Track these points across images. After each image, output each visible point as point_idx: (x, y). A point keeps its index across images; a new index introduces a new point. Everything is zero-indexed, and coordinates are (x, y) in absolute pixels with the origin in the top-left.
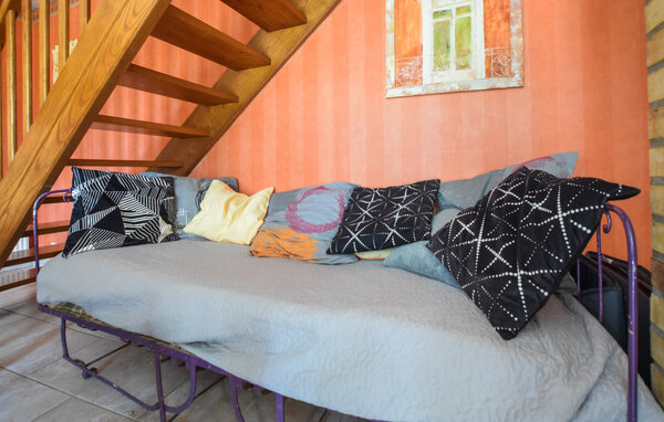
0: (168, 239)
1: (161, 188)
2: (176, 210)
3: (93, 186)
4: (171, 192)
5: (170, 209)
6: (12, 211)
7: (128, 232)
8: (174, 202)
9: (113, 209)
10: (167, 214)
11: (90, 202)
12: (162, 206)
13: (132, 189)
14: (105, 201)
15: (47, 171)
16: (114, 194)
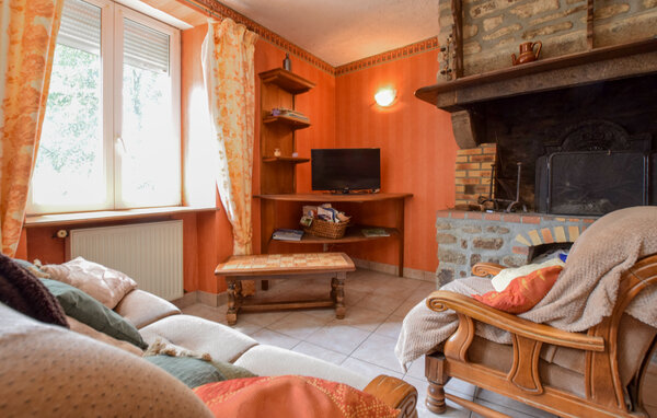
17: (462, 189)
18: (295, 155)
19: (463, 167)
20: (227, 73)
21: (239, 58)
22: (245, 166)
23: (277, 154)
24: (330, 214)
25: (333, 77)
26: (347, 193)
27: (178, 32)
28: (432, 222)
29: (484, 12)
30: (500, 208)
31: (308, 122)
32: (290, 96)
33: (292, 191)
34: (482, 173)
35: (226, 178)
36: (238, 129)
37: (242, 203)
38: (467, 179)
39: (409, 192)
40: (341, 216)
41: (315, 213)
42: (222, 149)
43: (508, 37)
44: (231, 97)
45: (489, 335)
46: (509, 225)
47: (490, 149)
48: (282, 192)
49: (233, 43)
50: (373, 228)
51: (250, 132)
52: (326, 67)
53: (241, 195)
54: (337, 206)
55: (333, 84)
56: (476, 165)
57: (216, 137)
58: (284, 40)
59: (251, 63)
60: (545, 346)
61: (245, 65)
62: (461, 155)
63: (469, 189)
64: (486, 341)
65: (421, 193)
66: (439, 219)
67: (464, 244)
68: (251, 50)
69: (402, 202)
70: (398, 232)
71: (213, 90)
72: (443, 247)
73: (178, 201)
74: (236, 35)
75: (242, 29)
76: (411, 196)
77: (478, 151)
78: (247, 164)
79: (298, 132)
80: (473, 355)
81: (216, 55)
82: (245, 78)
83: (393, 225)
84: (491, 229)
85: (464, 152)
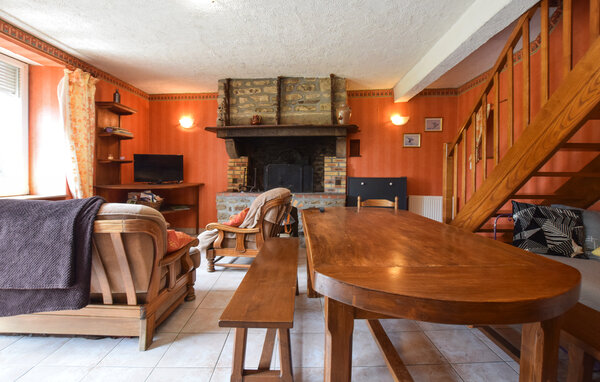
0: (579, 256)
1: (572, 218)
2: (585, 237)
3: (525, 213)
4: (580, 222)
5: (581, 235)
6: (474, 218)
7: (550, 246)
8: (584, 230)
9: (538, 229)
10: (579, 237)
11: (525, 224)
12: (573, 232)
13: (550, 218)
14: (533, 225)
15: (499, 202)
16: (539, 220)
17: (231, 181)
18: (122, 158)
19: (232, 168)
20: (77, 105)
21: (86, 95)
22: (89, 166)
23: (110, 158)
24: (150, 197)
25: (148, 101)
26: (160, 183)
27: (27, 66)
28: (215, 198)
29: (239, 93)
30: (248, 190)
31: (132, 136)
32: (117, 116)
33: (118, 182)
34: (241, 172)
35: (77, 175)
36: (84, 142)
37: (87, 191)
38: (233, 175)
39: (202, 182)
40: (158, 198)
41: (139, 197)
42: (75, 156)
43: (249, 109)
44: (80, 121)
45: (229, 236)
46: (250, 198)
47: (244, 159)
48: (112, 184)
49: (82, 85)
50: (179, 205)
51: (93, 144)
52: (143, 94)
53: (86, 186)
54: (155, 192)
55: (148, 106)
56: (238, 168)
57: (69, 147)
58: (113, 77)
59: (93, 98)
60: (246, 234)
61: (90, 99)
62: (231, 162)
63: (235, 181)
64: (228, 239)
65: (209, 182)
66: (218, 197)
67: (230, 209)
68: (93, 89)
69: (198, 189)
70: (195, 207)
71: (68, 117)
72: (220, 212)
73: (27, 192)
74: (84, 80)
75: (88, 76)
76: (203, 185)
77: (240, 160)
78: (90, 165)
79: (122, 141)
80: (224, 244)
81: (70, 93)
82: (89, 109)
83: (191, 202)
84: (242, 201)
85: (232, 160)
